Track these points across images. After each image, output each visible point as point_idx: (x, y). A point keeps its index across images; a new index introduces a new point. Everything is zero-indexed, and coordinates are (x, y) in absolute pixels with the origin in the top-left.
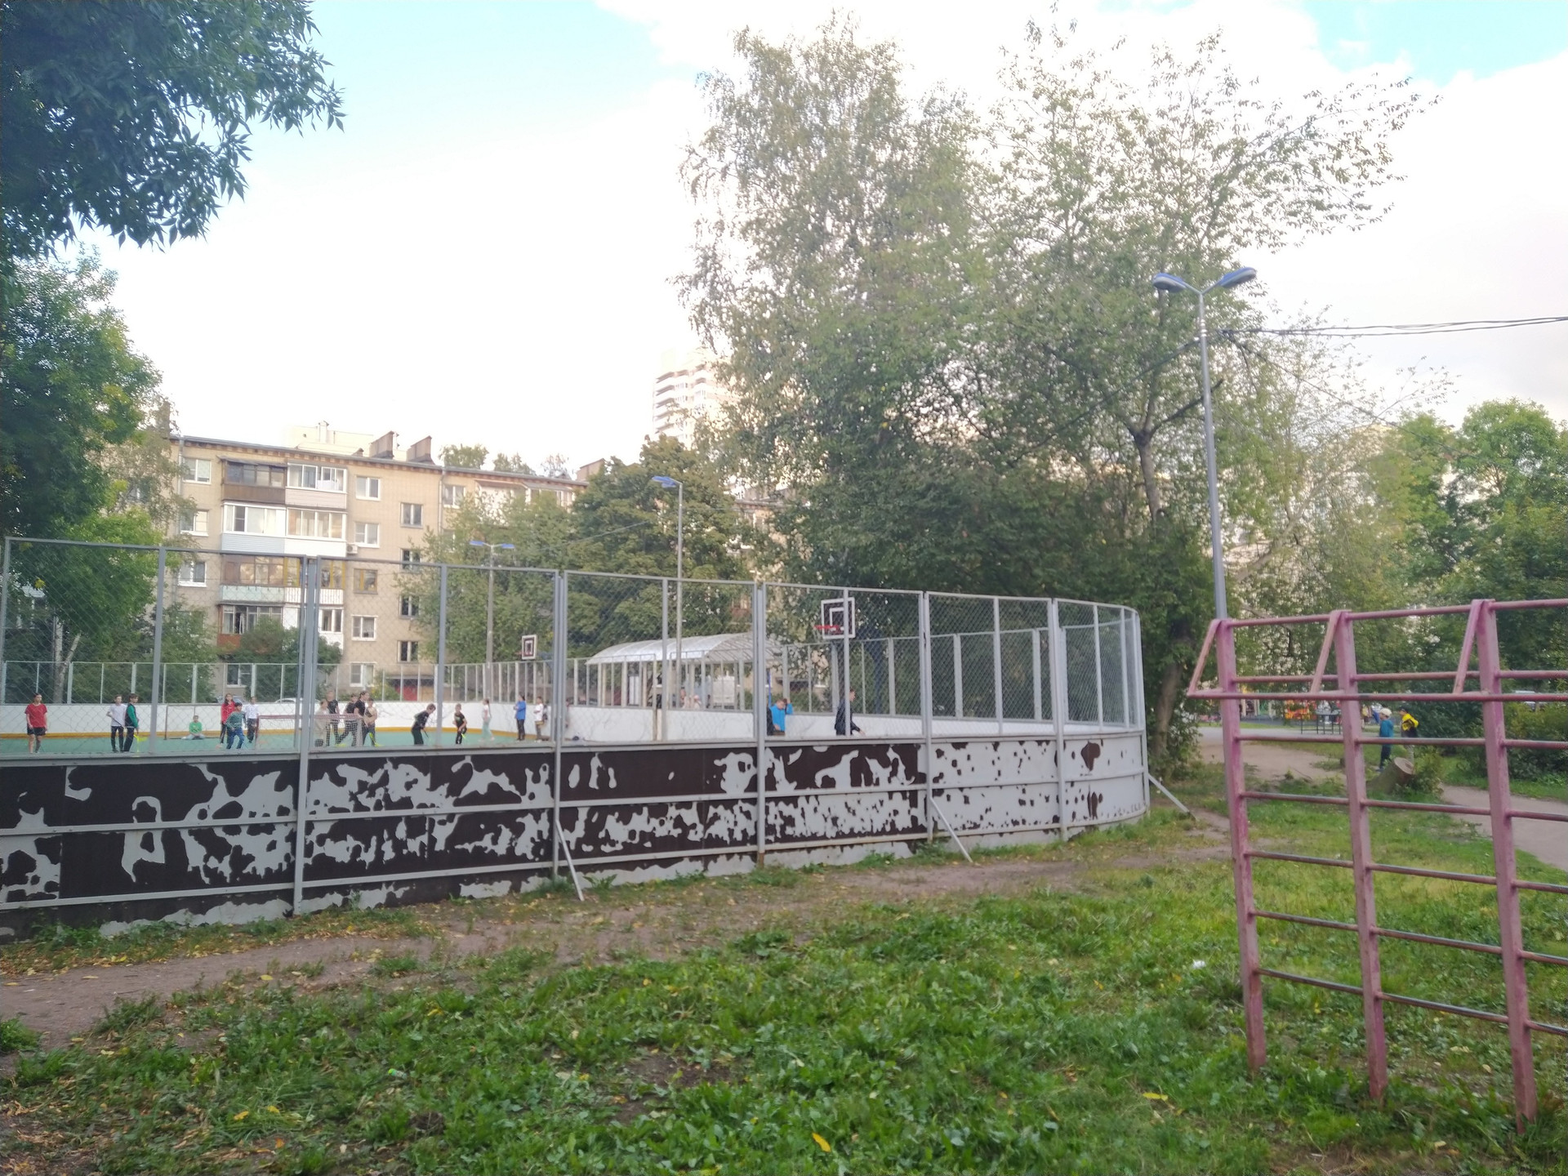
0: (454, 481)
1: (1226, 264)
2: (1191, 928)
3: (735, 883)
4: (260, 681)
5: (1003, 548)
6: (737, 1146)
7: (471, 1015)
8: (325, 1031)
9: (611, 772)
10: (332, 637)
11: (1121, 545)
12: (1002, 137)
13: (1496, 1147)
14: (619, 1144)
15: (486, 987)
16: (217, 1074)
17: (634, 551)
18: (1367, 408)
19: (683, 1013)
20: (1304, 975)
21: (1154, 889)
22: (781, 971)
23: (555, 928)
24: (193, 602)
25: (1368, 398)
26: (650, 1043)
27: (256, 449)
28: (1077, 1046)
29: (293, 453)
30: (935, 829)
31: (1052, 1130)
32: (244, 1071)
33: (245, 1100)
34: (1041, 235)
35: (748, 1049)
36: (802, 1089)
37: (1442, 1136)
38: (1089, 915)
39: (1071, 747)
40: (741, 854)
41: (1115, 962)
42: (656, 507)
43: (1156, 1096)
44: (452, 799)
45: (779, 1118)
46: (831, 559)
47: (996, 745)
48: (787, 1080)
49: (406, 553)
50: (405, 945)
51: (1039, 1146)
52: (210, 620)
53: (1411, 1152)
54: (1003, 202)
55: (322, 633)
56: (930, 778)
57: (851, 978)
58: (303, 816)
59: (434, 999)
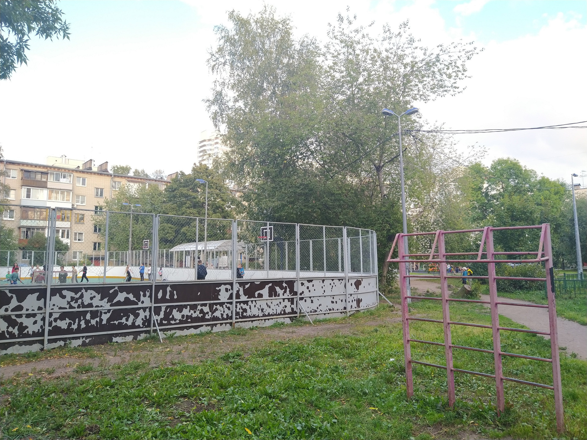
0: (117, 179)
1: (409, 106)
2: (390, 347)
3: (223, 334)
4: (35, 257)
5: (328, 208)
6: (215, 434)
7: (114, 387)
8: (53, 395)
9: (175, 292)
10: (65, 241)
11: (371, 207)
12: (329, 56)
13: (491, 422)
14: (169, 435)
15: (120, 376)
16: (6, 413)
17: (189, 208)
18: (457, 160)
19: (198, 385)
20: (428, 363)
21: (378, 332)
22: (238, 367)
23: (150, 353)
24: (9, 226)
25: (458, 156)
26: (184, 396)
27: (36, 166)
28: (346, 391)
29: (51, 167)
30: (300, 313)
31: (335, 422)
32: (18, 412)
33: (17, 423)
34: (343, 93)
35: (223, 397)
36: (242, 411)
37: (473, 419)
38: (354, 343)
39: (351, 281)
40: (226, 323)
41: (363, 360)
42: (198, 191)
43: (374, 409)
44: (109, 304)
45: (233, 423)
46: (265, 211)
47: (323, 281)
48: (237, 408)
49: (96, 207)
50: (89, 361)
51: (329, 429)
52: (16, 233)
53: (462, 425)
54: (329, 80)
55: (61, 239)
56: (299, 294)
57: (264, 369)
58: (48, 310)
59: (99, 382)
